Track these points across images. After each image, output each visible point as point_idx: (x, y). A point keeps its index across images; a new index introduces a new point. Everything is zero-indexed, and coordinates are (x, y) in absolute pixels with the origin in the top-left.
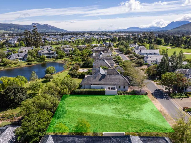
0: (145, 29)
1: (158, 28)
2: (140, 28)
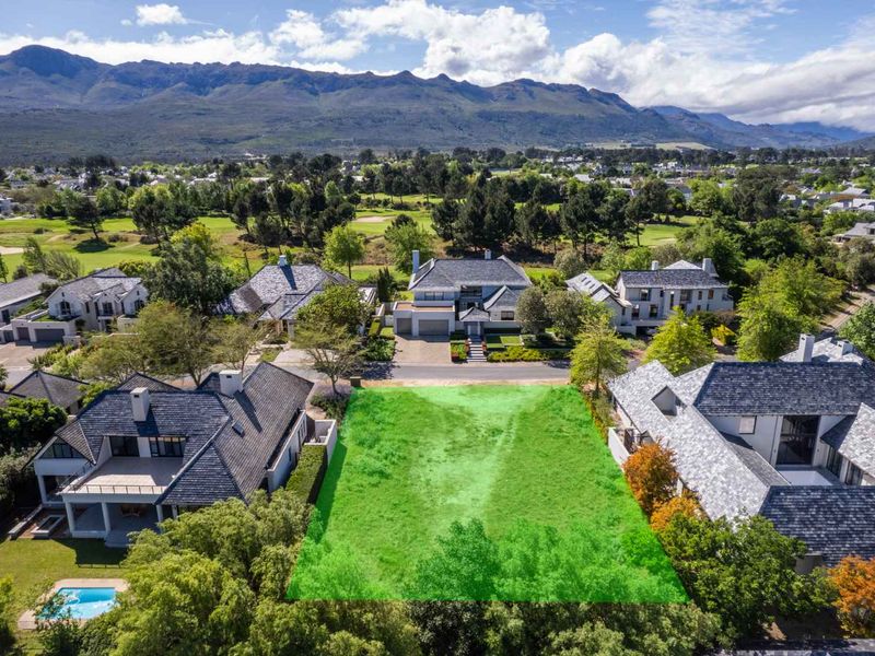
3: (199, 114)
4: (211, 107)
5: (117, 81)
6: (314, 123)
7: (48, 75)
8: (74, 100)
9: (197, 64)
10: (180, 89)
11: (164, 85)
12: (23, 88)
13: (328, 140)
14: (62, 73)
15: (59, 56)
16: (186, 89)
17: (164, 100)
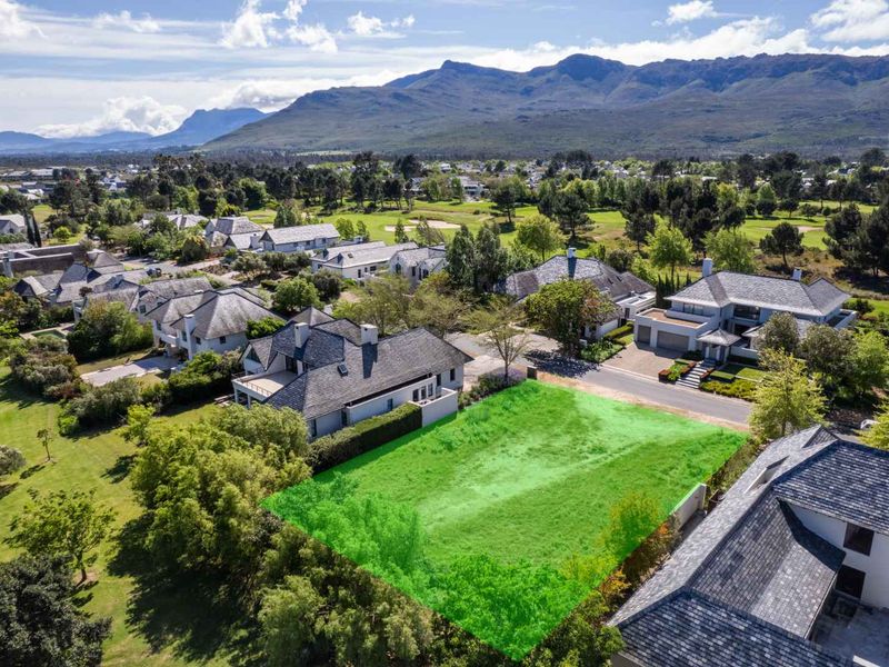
0: (75, 142)
1: (142, 138)
2: (48, 140)
3: (709, 111)
4: (722, 104)
5: (638, 80)
6: (841, 119)
7: (582, 79)
8: (598, 101)
9: (719, 59)
10: (696, 86)
11: (683, 82)
12: (562, 92)
13: (855, 138)
14: (594, 78)
15: (596, 61)
16: (702, 85)
17: (677, 98)
